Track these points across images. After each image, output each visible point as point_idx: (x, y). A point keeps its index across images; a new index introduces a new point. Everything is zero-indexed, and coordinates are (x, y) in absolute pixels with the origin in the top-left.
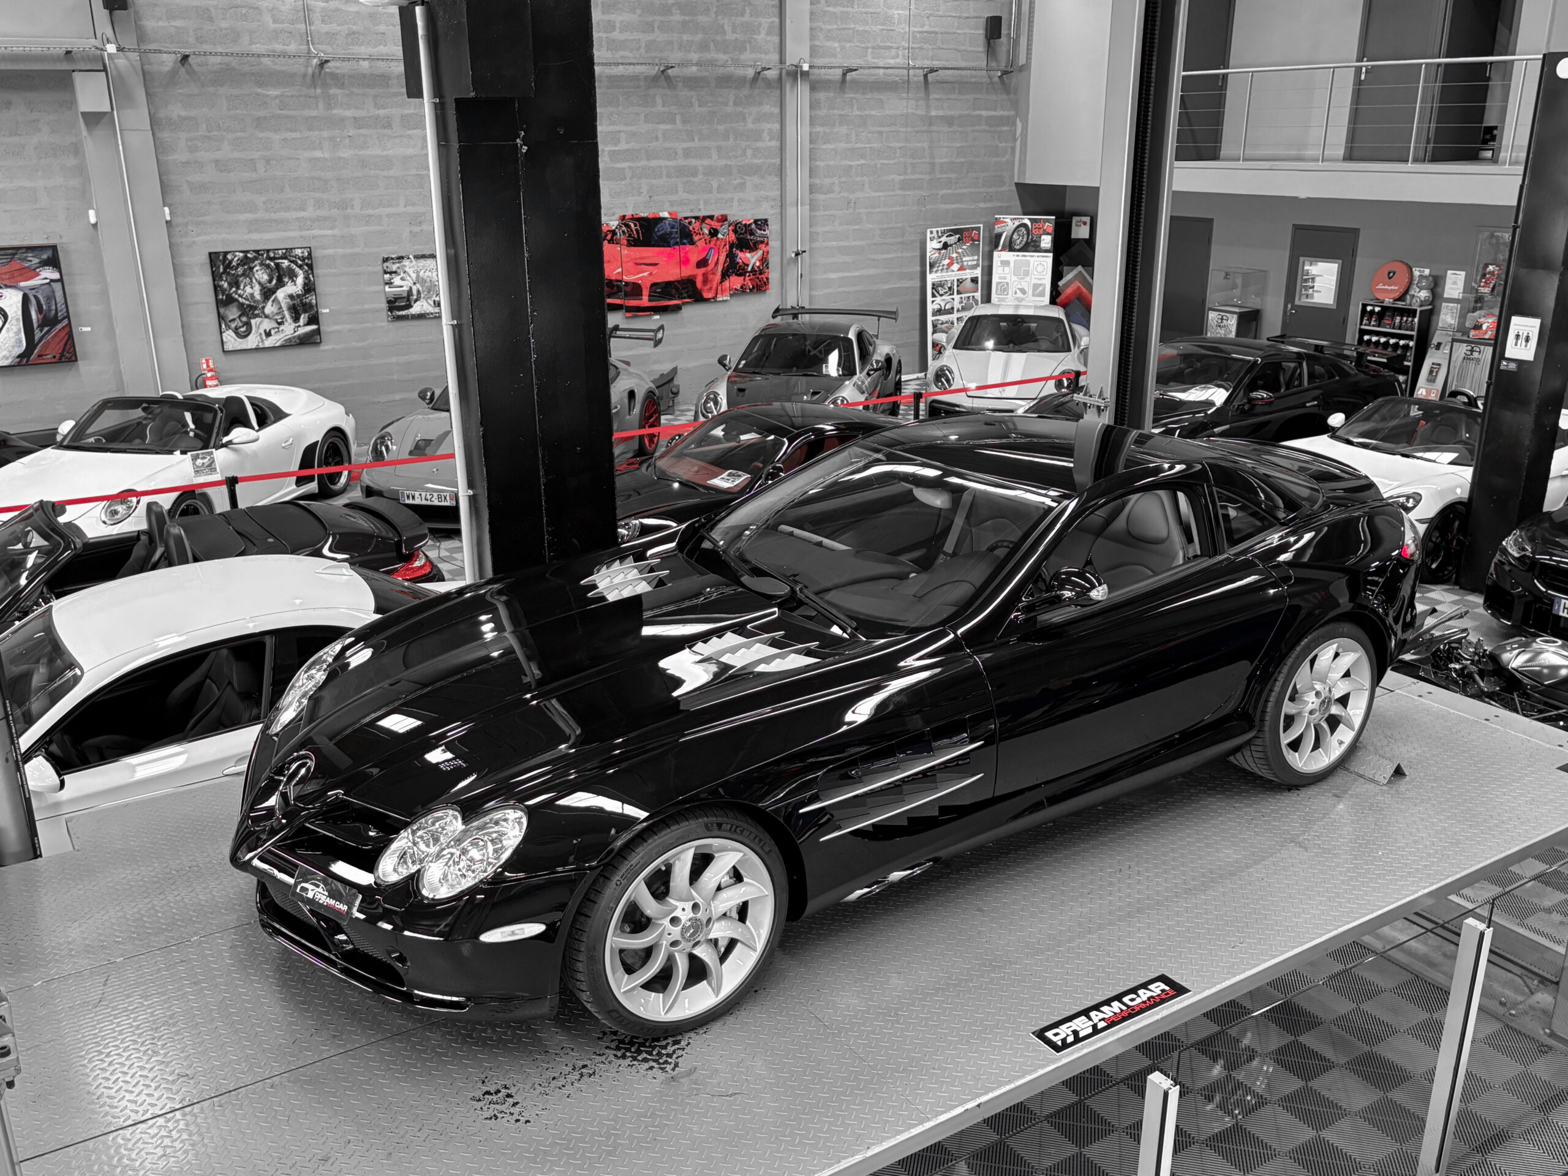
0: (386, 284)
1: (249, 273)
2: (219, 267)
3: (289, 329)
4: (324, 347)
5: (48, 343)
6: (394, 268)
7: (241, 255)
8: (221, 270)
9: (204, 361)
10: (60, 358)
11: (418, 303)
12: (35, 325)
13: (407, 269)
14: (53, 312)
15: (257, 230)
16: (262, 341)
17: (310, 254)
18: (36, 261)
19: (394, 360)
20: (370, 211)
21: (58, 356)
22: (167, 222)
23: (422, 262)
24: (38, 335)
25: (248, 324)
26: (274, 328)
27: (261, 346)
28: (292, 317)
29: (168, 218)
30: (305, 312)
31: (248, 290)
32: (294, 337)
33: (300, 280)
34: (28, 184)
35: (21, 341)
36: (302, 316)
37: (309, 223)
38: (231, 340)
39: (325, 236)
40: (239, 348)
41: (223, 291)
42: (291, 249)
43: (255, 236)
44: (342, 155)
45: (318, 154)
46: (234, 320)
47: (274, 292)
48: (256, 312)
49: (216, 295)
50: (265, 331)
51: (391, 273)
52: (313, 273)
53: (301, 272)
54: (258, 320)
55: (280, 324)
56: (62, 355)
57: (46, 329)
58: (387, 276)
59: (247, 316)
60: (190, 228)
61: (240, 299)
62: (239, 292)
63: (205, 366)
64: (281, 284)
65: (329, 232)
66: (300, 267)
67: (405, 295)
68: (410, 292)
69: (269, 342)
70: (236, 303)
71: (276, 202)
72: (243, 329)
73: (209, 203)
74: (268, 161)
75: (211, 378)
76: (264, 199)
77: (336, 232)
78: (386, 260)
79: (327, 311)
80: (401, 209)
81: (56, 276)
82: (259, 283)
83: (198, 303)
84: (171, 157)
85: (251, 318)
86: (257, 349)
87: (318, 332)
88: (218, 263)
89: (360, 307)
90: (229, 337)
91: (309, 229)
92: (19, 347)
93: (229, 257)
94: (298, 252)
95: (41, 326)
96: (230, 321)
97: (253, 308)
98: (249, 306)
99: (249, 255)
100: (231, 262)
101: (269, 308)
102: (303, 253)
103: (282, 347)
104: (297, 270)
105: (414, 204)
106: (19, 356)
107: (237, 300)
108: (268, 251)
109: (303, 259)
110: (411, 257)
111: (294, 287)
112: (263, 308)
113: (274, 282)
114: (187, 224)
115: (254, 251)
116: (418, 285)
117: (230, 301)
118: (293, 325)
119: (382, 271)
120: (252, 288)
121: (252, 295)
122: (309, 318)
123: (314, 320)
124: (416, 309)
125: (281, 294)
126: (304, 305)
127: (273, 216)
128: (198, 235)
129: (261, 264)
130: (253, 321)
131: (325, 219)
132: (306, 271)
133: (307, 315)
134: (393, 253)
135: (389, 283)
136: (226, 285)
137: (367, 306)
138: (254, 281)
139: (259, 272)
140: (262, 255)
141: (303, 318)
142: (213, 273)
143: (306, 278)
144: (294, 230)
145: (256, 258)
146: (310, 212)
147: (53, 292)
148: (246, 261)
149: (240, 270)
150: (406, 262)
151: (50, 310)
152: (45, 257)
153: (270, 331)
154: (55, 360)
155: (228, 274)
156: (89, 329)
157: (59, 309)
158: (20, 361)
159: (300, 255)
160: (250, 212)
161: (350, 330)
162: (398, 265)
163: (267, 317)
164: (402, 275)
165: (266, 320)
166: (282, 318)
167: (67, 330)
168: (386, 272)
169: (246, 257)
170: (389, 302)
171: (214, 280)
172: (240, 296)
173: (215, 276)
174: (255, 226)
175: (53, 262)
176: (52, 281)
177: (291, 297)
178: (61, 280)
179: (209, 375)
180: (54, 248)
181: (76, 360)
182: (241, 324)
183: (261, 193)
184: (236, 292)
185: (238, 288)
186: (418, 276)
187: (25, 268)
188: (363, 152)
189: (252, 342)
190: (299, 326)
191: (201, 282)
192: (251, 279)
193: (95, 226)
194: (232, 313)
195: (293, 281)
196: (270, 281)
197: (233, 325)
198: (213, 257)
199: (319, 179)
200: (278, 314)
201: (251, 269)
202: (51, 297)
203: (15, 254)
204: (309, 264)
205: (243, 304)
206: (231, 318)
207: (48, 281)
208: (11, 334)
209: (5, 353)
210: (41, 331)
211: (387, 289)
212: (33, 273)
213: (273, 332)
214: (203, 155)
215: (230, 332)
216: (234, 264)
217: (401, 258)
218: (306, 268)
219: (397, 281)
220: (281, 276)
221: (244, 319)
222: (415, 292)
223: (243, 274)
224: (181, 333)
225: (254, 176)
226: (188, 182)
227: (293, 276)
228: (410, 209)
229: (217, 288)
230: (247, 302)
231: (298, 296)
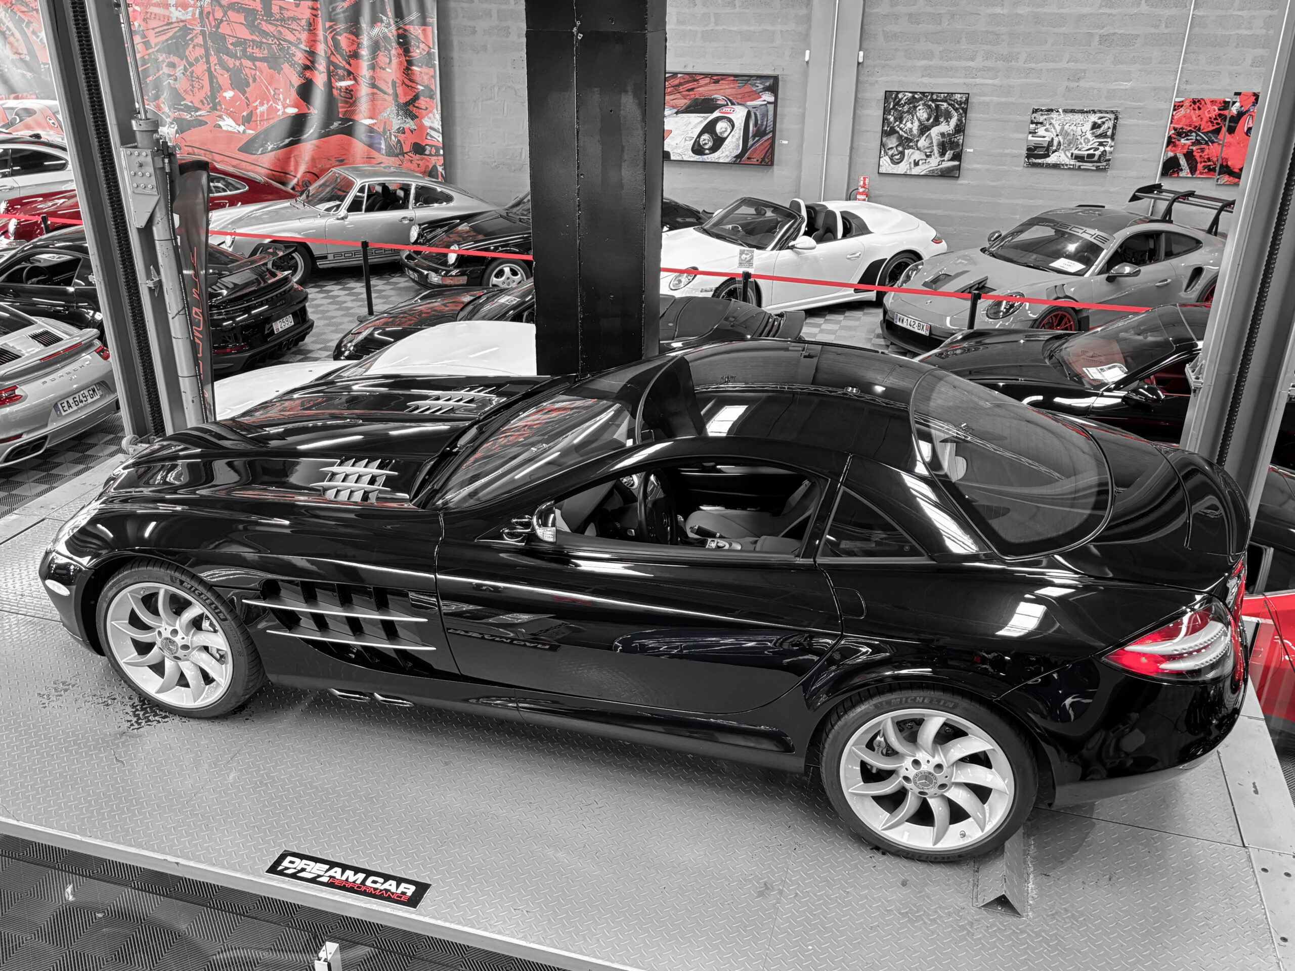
0: (1030, 133)
1: (912, 111)
2: (890, 103)
3: (934, 162)
4: (961, 181)
5: (756, 149)
6: (1041, 119)
7: (910, 95)
8: (891, 106)
9: (862, 179)
10: (761, 162)
11: (1056, 153)
12: (751, 135)
13: (1053, 121)
14: (764, 127)
15: (929, 76)
16: (911, 169)
17: (967, 99)
18: (761, 86)
19: (1020, 201)
20: (1033, 65)
21: (760, 160)
22: (859, 63)
23: (1070, 116)
24: (751, 142)
25: (902, 153)
26: (922, 160)
27: (908, 173)
28: (939, 152)
29: (861, 60)
30: (951, 149)
31: (909, 125)
32: (937, 170)
33: (953, 122)
34: (769, 28)
35: (739, 146)
36: (948, 153)
37: (974, 72)
38: (886, 165)
39: (986, 84)
40: (890, 172)
41: (889, 123)
42: (952, 94)
43: (926, 80)
44: (1019, 11)
45: (998, 10)
46: (892, 148)
47: (929, 129)
48: (911, 144)
49: (883, 127)
50: (915, 161)
51: (1037, 123)
52: (966, 117)
53: (956, 114)
54: (911, 151)
55: (928, 156)
56: (763, 159)
57: (757, 139)
58: (1033, 126)
59: (903, 146)
60: (876, 69)
61: (901, 132)
62: (902, 126)
63: (862, 183)
64: (937, 122)
65: (991, 82)
66: (956, 110)
67: (1046, 145)
68: (1051, 143)
69: (916, 171)
70: (897, 135)
71: (951, 51)
72: (897, 157)
73: (896, 50)
74: (953, 16)
75: (862, 194)
76: (941, 49)
77: (996, 82)
78: (1035, 111)
79: (972, 150)
80: (1063, 65)
81: (772, 99)
82: (919, 120)
83: (868, 131)
84: (874, 11)
85: (905, 149)
86: (905, 175)
87: (958, 168)
88: (892, 101)
89: (1000, 151)
90: (885, 162)
91: (973, 78)
92: (737, 150)
93: (900, 96)
94: (958, 97)
95: (754, 136)
96: (889, 149)
97: (908, 140)
98: (906, 138)
99: (916, 96)
100: (900, 100)
101: (923, 143)
102: (961, 98)
103: (925, 176)
104: (953, 112)
105: (1076, 61)
106: (735, 157)
107: (898, 132)
108: (932, 94)
109: (960, 103)
110: (1060, 110)
111: (946, 127)
112: (918, 141)
113: (931, 120)
114: (875, 66)
115: (921, 93)
116: (1060, 137)
117: (892, 132)
118: (939, 159)
119: (1030, 121)
120: (912, 124)
121: (911, 129)
122: (953, 154)
123: (957, 157)
124: (1053, 159)
125: (935, 132)
126: (952, 143)
127: (945, 64)
128: (882, 76)
129: (924, 105)
130: (906, 152)
131: (990, 69)
132: (961, 114)
133: (952, 152)
134: (1043, 105)
135: (1033, 133)
136: (892, 119)
137: (1007, 151)
138: (915, 118)
139: (921, 111)
140: (927, 97)
141: (949, 155)
142: (885, 107)
143: (960, 120)
144: (959, 78)
145: (921, 99)
146: (979, 62)
147: (767, 111)
148: (913, 101)
149: (906, 108)
150: (1054, 115)
151: (762, 125)
152: (767, 84)
153: (919, 161)
154: (757, 163)
155: (896, 110)
156: (786, 142)
157: (769, 124)
158: (736, 161)
159: (959, 100)
160: (927, 59)
161: (987, 170)
162: (1045, 117)
163: (918, 149)
164: (1047, 126)
165: (918, 152)
166: (931, 152)
167: (770, 141)
168: (1032, 123)
169: (913, 97)
170: (1028, 149)
171: (884, 114)
172: (901, 129)
173: (886, 111)
174: (927, 72)
175: (773, 89)
176: (769, 103)
177: (943, 135)
178: (775, 103)
179: (861, 190)
180: (776, 78)
181: (772, 164)
182: (896, 153)
183: (939, 43)
184: (898, 126)
185: (901, 122)
186: (1062, 129)
187: (753, 91)
188: (1039, 10)
189: (902, 168)
190: (944, 161)
191: (874, 114)
192: (913, 116)
193: (807, 62)
194: (892, 142)
195: (947, 121)
196: (928, 120)
197: (890, 153)
198: (888, 94)
199: (993, 33)
200: (928, 148)
201: (915, 107)
202: (765, 115)
203: (748, 80)
204: (963, 107)
205: (901, 136)
206: (890, 146)
207: (765, 103)
208: (734, 140)
209: (727, 153)
210: (753, 139)
211: (1030, 137)
212: (756, 95)
213: (921, 162)
214: (903, 9)
215: (887, 158)
216: (903, 102)
217: (1051, 110)
218: (961, 111)
219: (1041, 131)
220: (938, 116)
221: (900, 149)
222: (1055, 143)
223: (908, 112)
224: (848, 153)
225: (939, 28)
226: (883, 31)
227: (948, 117)
228: (1072, 65)
229: (885, 120)
230: (905, 135)
231: (949, 135)
